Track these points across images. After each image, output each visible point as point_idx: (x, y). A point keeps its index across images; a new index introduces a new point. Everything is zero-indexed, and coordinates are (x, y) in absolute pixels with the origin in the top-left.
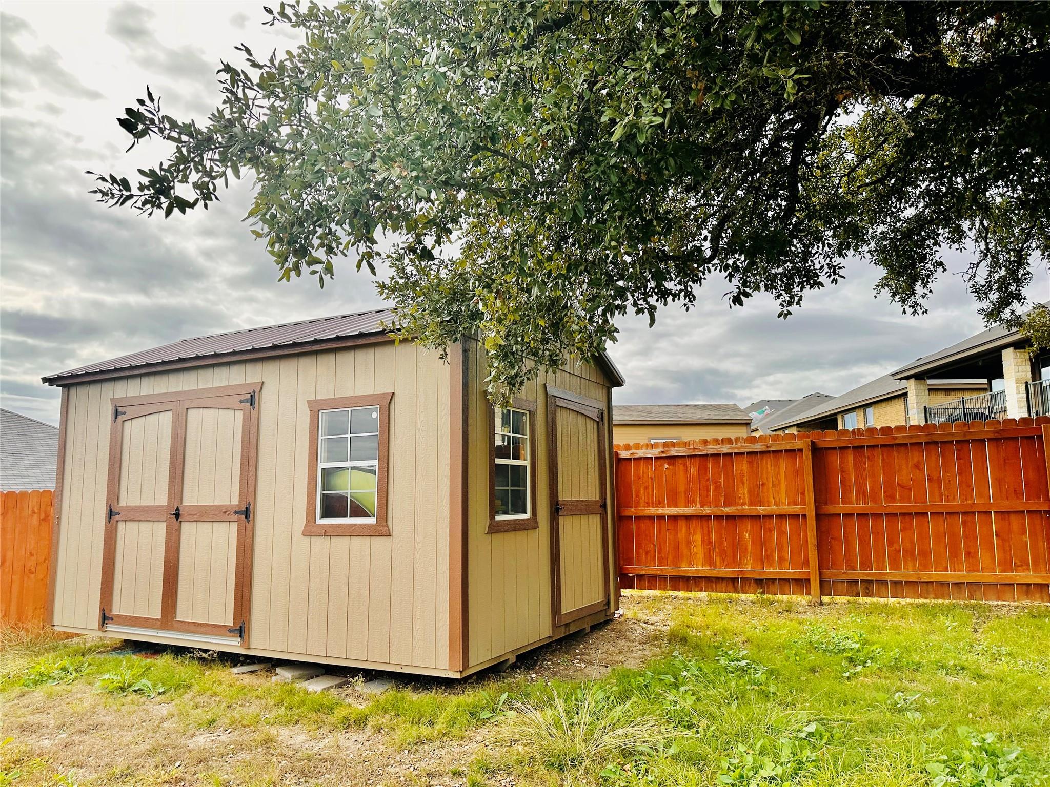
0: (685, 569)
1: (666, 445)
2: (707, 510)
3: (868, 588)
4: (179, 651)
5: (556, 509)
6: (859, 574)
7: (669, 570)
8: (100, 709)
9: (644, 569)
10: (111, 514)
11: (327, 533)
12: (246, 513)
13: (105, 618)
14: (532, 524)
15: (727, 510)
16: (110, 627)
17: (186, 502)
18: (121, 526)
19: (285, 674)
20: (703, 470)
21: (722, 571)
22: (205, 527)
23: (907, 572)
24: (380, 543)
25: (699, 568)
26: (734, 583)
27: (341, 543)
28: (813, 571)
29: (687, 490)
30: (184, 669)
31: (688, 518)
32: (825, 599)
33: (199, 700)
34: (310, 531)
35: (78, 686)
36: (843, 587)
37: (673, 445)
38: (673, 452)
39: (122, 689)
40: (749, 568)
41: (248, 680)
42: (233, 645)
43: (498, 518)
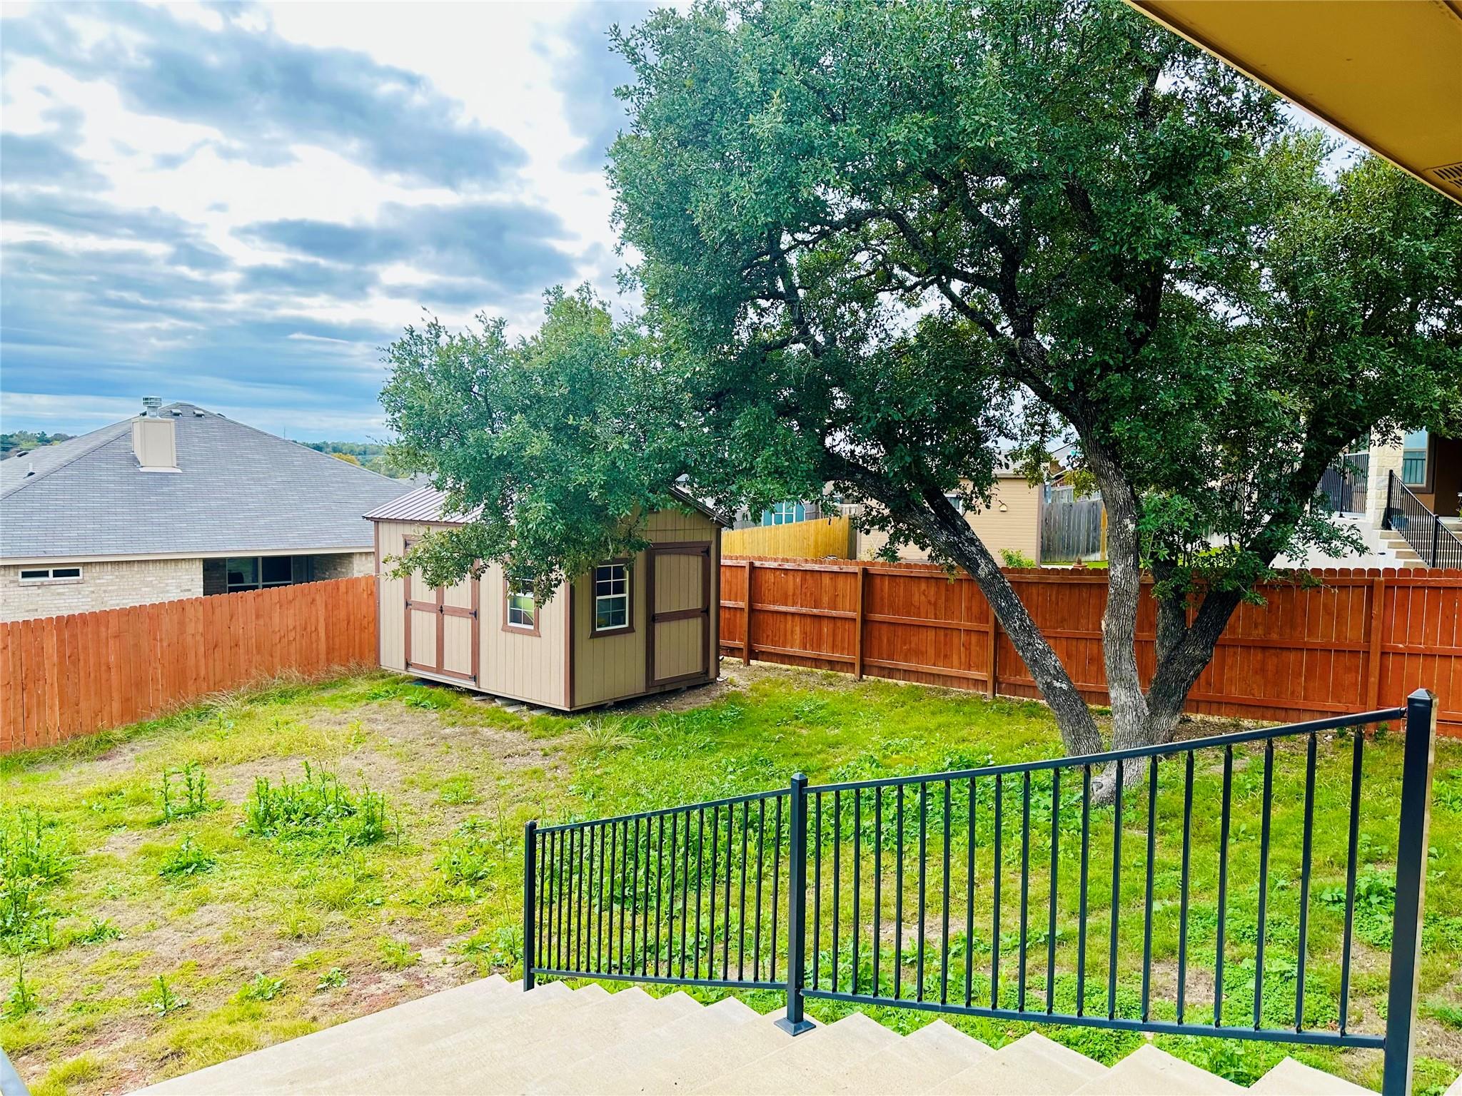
0: (789, 650)
1: (783, 560)
2: (804, 610)
3: (891, 673)
4: (448, 686)
5: (652, 619)
6: (886, 663)
7: (779, 650)
8: (404, 714)
9: (764, 648)
10: (407, 604)
11: (513, 631)
12: (475, 614)
13: (408, 665)
14: (631, 629)
15: (815, 611)
16: (411, 669)
17: (446, 604)
18: (413, 611)
19: (499, 702)
20: (804, 580)
21: (809, 653)
22: (455, 619)
23: (912, 666)
24: (536, 639)
25: (796, 650)
26: (817, 662)
27: (519, 637)
28: (855, 658)
29: (794, 595)
30: (448, 696)
31: (793, 614)
32: (864, 677)
33: (453, 713)
34: (505, 629)
35: (394, 702)
36: (875, 671)
37: (787, 561)
38: (787, 566)
39: (417, 705)
40: (826, 654)
41: (480, 704)
42: (471, 685)
43: (598, 630)
